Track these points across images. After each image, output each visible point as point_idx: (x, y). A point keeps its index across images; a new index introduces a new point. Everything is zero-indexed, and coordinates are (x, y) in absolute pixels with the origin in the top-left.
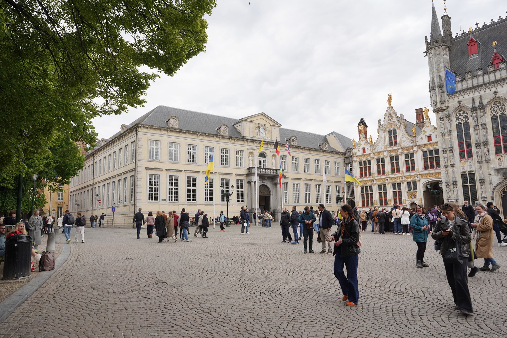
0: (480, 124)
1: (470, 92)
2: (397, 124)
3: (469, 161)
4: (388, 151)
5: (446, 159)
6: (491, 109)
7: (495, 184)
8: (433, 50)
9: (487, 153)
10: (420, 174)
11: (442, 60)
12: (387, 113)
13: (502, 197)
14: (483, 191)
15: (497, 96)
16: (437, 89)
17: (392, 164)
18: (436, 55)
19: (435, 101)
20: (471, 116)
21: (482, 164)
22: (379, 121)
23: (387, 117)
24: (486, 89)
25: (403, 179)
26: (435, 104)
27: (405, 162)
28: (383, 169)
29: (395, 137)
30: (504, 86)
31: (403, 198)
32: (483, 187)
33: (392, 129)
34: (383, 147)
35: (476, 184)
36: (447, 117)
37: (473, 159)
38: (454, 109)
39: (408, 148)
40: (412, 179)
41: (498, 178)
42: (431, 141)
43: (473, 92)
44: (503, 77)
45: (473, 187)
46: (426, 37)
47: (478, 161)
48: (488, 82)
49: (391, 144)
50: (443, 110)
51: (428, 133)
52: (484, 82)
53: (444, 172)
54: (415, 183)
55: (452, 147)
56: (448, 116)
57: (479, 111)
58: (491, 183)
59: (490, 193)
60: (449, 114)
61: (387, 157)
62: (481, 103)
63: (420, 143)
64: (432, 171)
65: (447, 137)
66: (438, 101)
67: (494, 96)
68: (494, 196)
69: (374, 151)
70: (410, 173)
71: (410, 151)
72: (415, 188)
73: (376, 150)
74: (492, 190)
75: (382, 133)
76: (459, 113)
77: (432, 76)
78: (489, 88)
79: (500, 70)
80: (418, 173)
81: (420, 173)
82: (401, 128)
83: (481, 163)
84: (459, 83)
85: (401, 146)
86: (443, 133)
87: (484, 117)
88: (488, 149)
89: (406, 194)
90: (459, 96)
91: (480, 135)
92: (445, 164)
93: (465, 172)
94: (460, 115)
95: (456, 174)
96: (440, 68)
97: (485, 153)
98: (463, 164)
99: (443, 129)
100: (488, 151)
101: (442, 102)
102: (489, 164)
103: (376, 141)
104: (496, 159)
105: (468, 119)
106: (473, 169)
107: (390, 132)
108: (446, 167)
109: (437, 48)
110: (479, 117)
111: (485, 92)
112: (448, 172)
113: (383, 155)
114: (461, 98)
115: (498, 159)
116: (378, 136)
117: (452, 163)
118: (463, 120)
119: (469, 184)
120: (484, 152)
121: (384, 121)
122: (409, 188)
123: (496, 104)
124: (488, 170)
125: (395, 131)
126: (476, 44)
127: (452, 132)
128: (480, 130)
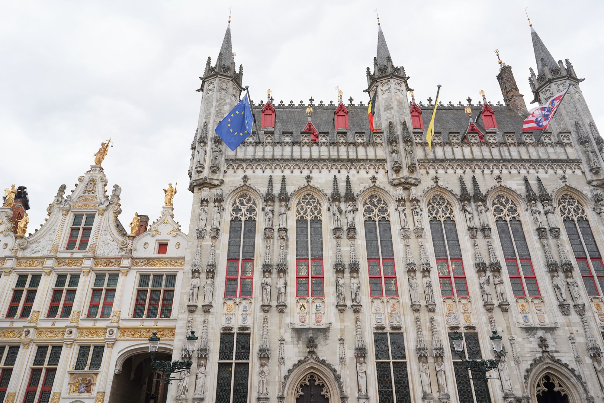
0: (276, 228)
1: (268, 167)
2: (102, 204)
3: (244, 302)
4: (57, 259)
5: (196, 290)
6: (298, 204)
7: (289, 365)
8: (217, 79)
9: (283, 290)
10: (119, 328)
11: (228, 101)
12: (87, 177)
13: (297, 399)
14: (265, 380)
15: (311, 184)
16: (209, 143)
17: (57, 294)
18: (221, 89)
19: (201, 163)
20: (263, 209)
21: (269, 314)
22: (63, 188)
23: (82, 186)
24: (294, 168)
25: (72, 336)
26: (199, 169)
27: (90, 292)
28: (28, 304)
29: (87, 230)
30: (322, 170)
31: (55, 389)
32: (265, 369)
33: (85, 211)
34: (49, 247)
35: (250, 361)
36: (215, 201)
37: (253, 301)
38: (233, 189)
39: (109, 261)
40: (96, 338)
41: (296, 350)
42: (165, 253)
43: (271, 168)
44: (322, 157)
45: (242, 368)
46: (209, 58)
47: (262, 306)
48: (299, 157)
49: (70, 246)
50: (212, 186)
51: (163, 237)
52: (292, 156)
53: (185, 322)
54: (99, 350)
55: (214, 266)
56: (219, 200)
57: (277, 204)
58: (282, 361)
59: (277, 387)
60: (221, 195)
61: (49, 274)
62: (283, 189)
63: (141, 252)
64: (149, 323)
65: (208, 242)
66: (207, 165)
67: (306, 184)
68: (285, 396)
69: (20, 254)
70: (96, 321)
71: (113, 268)
72: (97, 363)
73: (28, 253)
74: (283, 380)
75: (58, 215)
76: (240, 200)
77: (204, 121)
78: (299, 168)
79: (320, 144)
80: (116, 324)
81: (121, 326)
82: (106, 214)
83: (268, 311)
84: (250, 146)
85: (94, 252)
86: (201, 232)
87: (285, 215)
88: (285, 280)
89: (67, 379)
90: (247, 168)
91: (273, 250)
92: (191, 303)
93: (230, 329)
94: (242, 204)
95: (210, 332)
96: (222, 111)
97: (279, 289)
98: (229, 307)
99: (203, 223)
100: (286, 284)
101: (215, 169)
102: (284, 315)
103: (36, 230)
104: (297, 306)
105: (256, 215)
106: (249, 323)
107: (77, 218)
108: (191, 312)
109: (225, 79)
110: (276, 213)
111: (292, 172)
112: (195, 323)
113: (40, 267)
114: (249, 172)
115: (300, 305)
116: (46, 220)
117: (207, 302)
118: (245, 215)
119: (234, 361)
120: (278, 286)
121: (72, 191)
122: (80, 363)
123: (307, 199)
124: (280, 328)
125: (91, 218)
126: (274, 115)
127: (220, 233)
128: (276, 241)
